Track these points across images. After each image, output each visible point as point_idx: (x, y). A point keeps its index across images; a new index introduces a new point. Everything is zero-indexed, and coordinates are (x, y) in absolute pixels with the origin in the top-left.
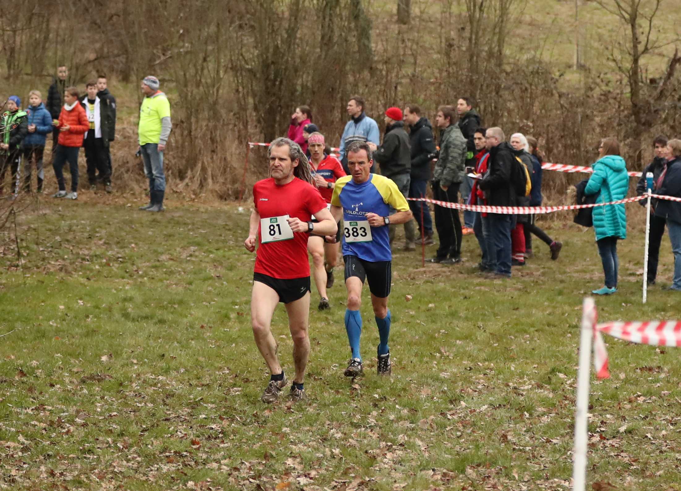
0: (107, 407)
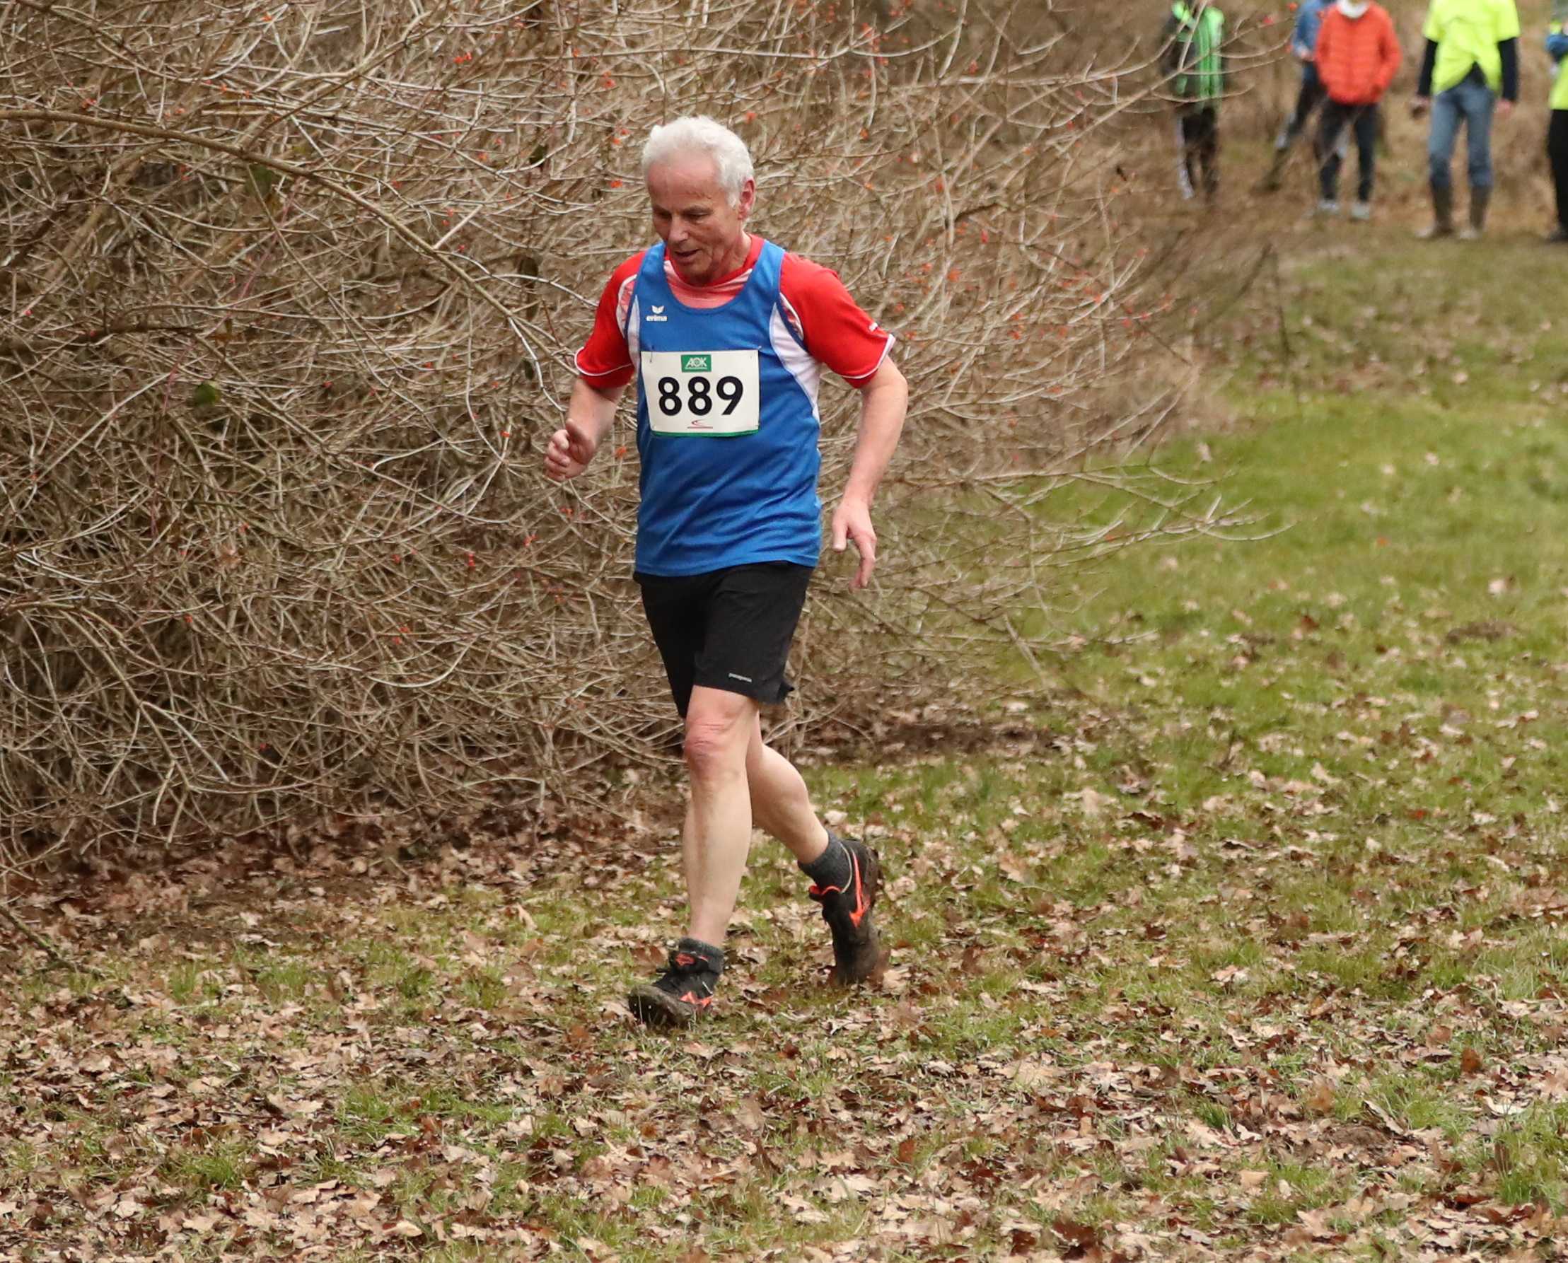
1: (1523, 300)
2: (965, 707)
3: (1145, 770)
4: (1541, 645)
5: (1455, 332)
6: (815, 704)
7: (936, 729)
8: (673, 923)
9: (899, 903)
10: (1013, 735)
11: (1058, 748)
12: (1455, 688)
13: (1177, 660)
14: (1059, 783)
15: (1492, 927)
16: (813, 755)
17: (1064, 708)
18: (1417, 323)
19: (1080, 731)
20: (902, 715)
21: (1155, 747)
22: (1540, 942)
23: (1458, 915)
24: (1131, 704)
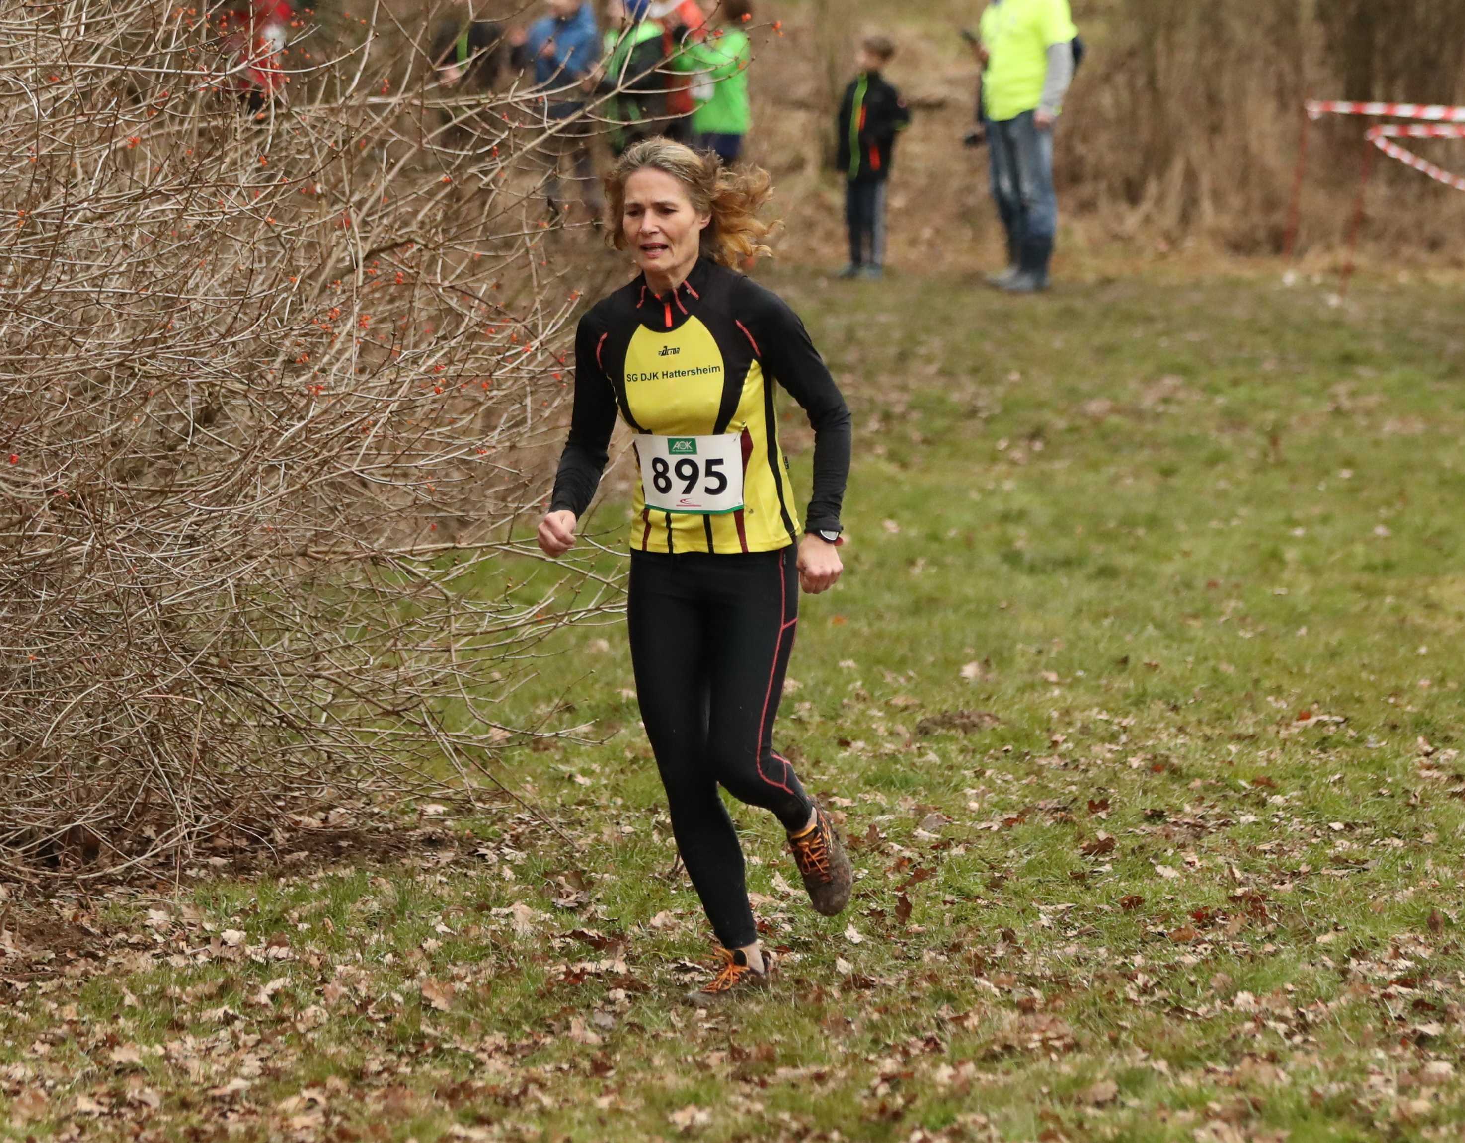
0: (992, 797)
1: (988, 347)
2: (376, 810)
3: (584, 882)
4: (1023, 736)
5: (913, 384)
6: (207, 807)
7: (344, 836)
8: (51, 1060)
9: (310, 1036)
10: (432, 842)
11: (483, 856)
12: (930, 787)
13: (614, 755)
14: (486, 896)
15: (984, 1059)
16: (205, 866)
17: (489, 811)
18: (870, 376)
19: (507, 837)
20: (305, 819)
21: (593, 854)
22: (1040, 1077)
23: (944, 1045)
24: (563, 805)
